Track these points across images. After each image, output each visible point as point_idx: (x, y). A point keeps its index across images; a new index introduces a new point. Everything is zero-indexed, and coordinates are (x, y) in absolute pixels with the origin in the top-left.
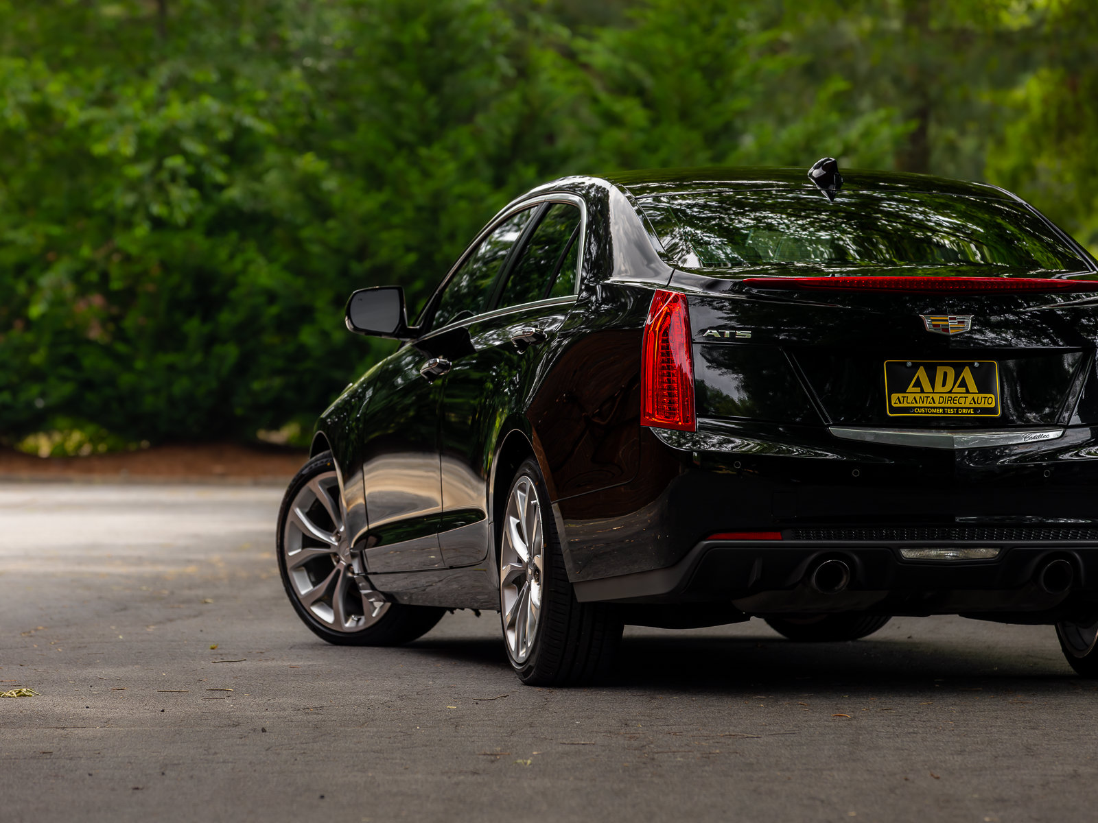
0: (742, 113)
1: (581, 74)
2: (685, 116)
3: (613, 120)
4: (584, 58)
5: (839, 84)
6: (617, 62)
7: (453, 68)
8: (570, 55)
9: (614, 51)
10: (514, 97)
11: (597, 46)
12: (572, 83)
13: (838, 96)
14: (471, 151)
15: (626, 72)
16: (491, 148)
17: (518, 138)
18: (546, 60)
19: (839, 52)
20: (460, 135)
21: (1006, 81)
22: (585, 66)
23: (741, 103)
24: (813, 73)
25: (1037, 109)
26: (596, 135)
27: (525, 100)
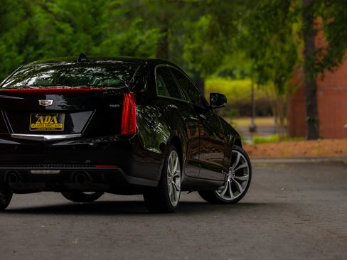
0: (105, 29)
1: (49, 15)
2: (86, 30)
3: (60, 31)
4: (50, 9)
5: (139, 20)
6: (62, 11)
7: (5, 12)
8: (45, 8)
9: (61, 7)
10: (26, 22)
11: (55, 5)
12: (46, 18)
13: (138, 24)
14: (11, 41)
15: (65, 14)
16: (18, 40)
17: (27, 37)
18: (38, 9)
19: (138, 8)
20: (7, 35)
21: (195, 19)
22: (50, 12)
23: (105, 26)
24: (129, 15)
25: (205, 28)
26: (54, 36)
27: (30, 24)
